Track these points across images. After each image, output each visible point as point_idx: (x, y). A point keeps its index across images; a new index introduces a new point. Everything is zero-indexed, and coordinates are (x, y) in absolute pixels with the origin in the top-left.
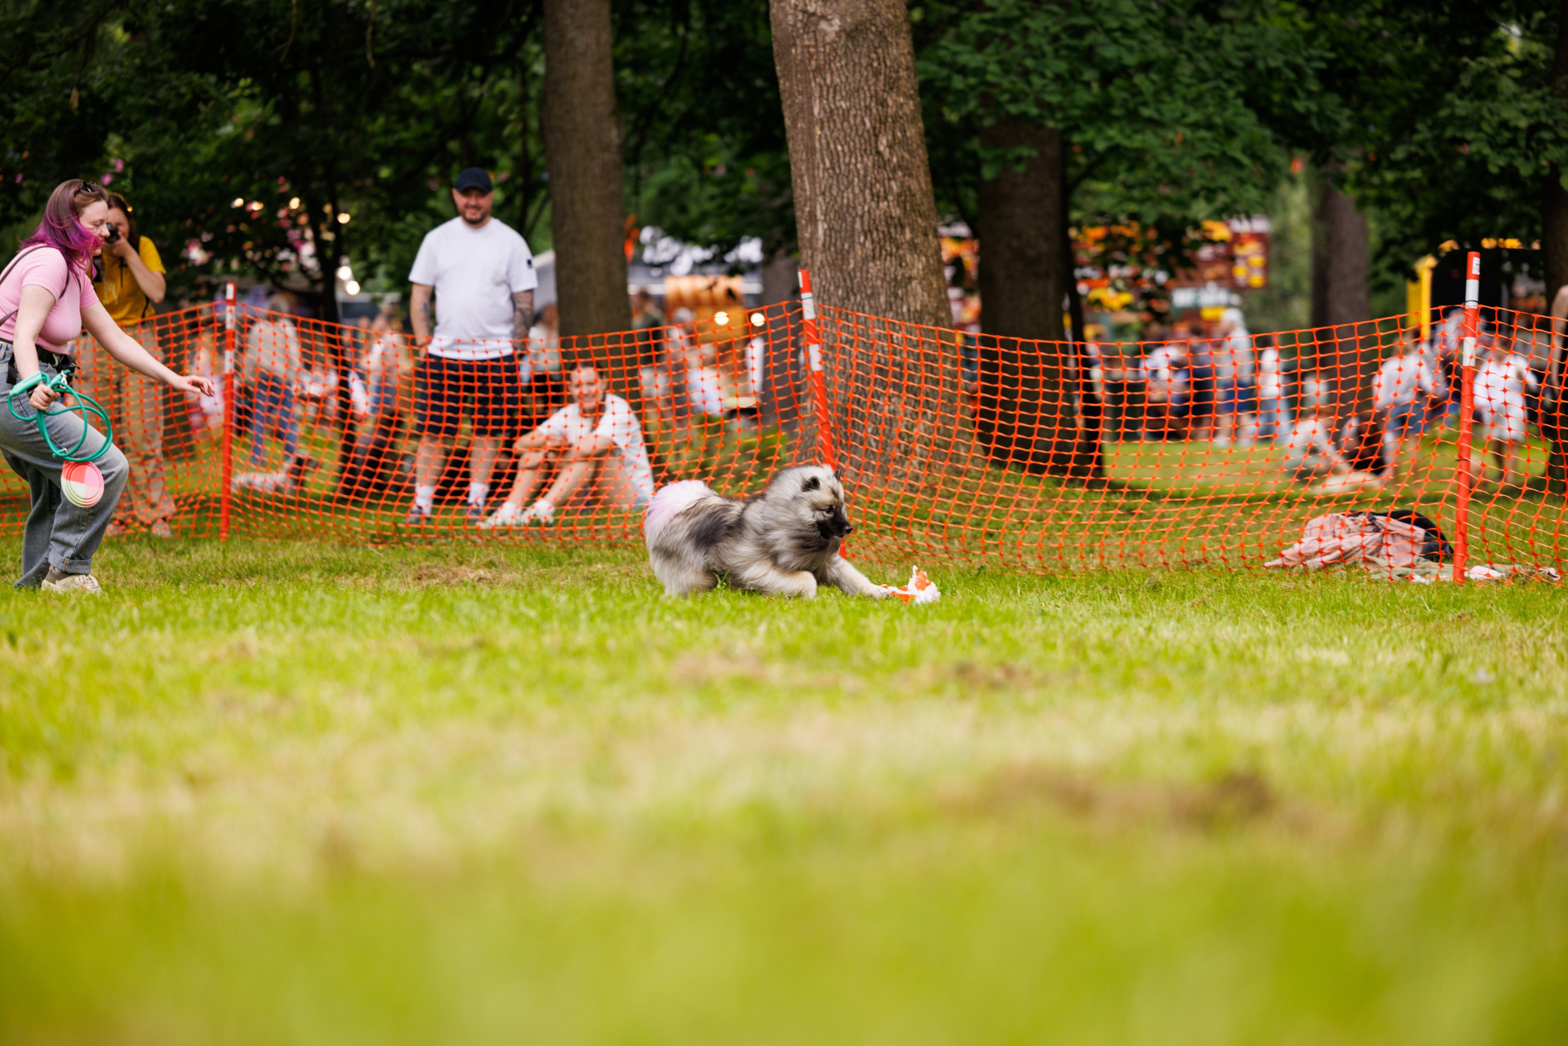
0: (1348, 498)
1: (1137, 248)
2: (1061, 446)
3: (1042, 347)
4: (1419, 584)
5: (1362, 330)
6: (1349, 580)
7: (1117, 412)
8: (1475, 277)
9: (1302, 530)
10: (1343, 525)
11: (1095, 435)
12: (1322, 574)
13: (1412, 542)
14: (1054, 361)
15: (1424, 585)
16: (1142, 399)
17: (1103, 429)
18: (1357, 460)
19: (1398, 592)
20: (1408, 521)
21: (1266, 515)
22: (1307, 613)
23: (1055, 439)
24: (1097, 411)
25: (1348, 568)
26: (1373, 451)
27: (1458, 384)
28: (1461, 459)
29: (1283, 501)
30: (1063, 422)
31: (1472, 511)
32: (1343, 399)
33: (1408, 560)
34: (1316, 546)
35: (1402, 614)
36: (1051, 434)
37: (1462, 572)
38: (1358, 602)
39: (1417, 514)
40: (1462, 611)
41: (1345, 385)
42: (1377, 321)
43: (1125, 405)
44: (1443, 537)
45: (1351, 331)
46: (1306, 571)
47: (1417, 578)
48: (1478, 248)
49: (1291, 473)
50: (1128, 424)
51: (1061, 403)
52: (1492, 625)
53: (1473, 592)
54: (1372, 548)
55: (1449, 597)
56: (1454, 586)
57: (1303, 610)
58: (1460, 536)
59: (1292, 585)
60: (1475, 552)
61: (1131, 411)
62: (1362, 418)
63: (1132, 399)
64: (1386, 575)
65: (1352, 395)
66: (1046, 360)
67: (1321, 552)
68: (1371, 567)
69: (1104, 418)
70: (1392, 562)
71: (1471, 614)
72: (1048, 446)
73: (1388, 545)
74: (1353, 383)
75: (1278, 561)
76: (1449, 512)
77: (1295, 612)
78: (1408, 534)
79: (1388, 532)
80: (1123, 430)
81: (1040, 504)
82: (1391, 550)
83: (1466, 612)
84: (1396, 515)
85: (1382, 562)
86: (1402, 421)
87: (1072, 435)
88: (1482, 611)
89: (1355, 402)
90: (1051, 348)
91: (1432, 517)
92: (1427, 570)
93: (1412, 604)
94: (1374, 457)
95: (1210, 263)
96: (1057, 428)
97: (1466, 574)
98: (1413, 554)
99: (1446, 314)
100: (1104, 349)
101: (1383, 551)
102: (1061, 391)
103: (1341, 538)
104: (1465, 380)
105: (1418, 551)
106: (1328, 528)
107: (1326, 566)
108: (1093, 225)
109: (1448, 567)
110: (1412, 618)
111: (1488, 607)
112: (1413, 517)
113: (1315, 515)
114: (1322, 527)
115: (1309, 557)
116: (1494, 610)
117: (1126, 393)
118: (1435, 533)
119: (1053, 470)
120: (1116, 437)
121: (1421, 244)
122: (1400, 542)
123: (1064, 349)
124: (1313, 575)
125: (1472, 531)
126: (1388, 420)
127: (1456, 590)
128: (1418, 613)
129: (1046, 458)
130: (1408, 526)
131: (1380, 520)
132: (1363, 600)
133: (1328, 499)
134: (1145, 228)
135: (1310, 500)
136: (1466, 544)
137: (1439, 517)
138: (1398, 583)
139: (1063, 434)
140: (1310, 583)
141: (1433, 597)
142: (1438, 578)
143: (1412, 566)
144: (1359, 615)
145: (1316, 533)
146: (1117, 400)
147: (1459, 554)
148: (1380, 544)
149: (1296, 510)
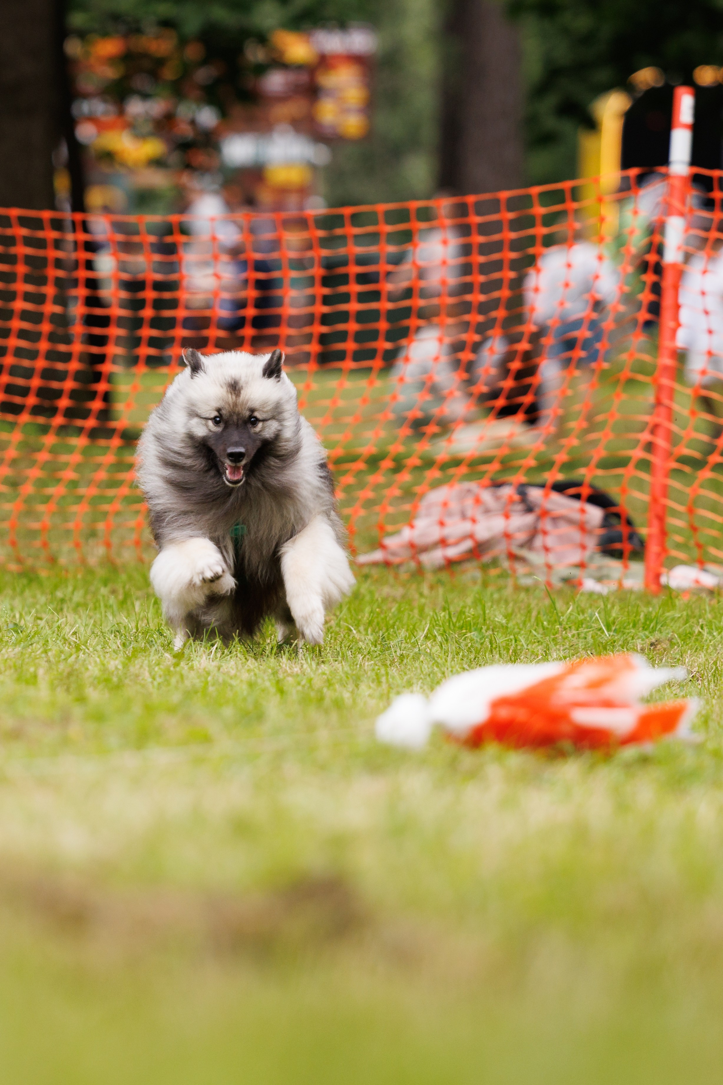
0: (487, 460)
1: (169, 74)
2: (48, 374)
3: (24, 222)
4: (591, 594)
5: (512, 204)
6: (485, 585)
7: (137, 323)
8: (686, 126)
9: (415, 507)
10: (478, 501)
11: (101, 359)
12: (444, 576)
13: (582, 527)
14: (40, 244)
15: (600, 596)
16: (173, 304)
17: (113, 350)
18: (501, 402)
19: (559, 605)
20: (577, 497)
21: (361, 485)
22: (421, 635)
23: (41, 364)
24: (104, 321)
25: (485, 568)
26: (524, 390)
27: (656, 289)
28: (658, 403)
29: (387, 464)
30: (52, 338)
31: (674, 484)
32: (484, 308)
33: (575, 556)
34: (435, 534)
35: (564, 639)
36: (33, 355)
37: (658, 576)
38: (500, 619)
39: (591, 486)
40: (657, 635)
41: (486, 288)
42: (536, 190)
43: (148, 313)
44: (629, 523)
45: (494, 206)
46: (420, 571)
47: (590, 585)
48: (689, 82)
49: (401, 421)
50: (153, 342)
51: (51, 308)
52: (702, 658)
53: (674, 606)
54: (521, 537)
55: (638, 614)
56: (645, 598)
57: (413, 632)
58: (656, 523)
59: (399, 592)
60: (678, 546)
61: (156, 323)
62: (512, 339)
63: (159, 304)
64: (541, 578)
65: (494, 304)
66: (29, 242)
67: (443, 542)
68: (521, 569)
69: (115, 331)
70: (551, 558)
71: (670, 640)
72: (28, 373)
73: (545, 533)
74: (497, 285)
75: (378, 556)
76: (640, 485)
77: (403, 633)
78: (576, 516)
79: (544, 514)
80: (145, 351)
81: (14, 463)
82: (550, 541)
83: (662, 636)
84: (560, 488)
85: (536, 558)
86: (570, 344)
87: (66, 357)
88: (686, 637)
89: (500, 314)
90: (36, 224)
91: (613, 491)
92: (605, 572)
93: (580, 624)
94: (527, 399)
95: (282, 99)
96: (44, 346)
97: (663, 580)
98: (583, 547)
99: (641, 180)
100: (119, 227)
101: (538, 542)
102: (50, 290)
103: (474, 521)
104: (667, 283)
105: (591, 543)
106: (454, 506)
107: (450, 564)
108: (105, 34)
109: (637, 568)
110: (581, 645)
111: (697, 629)
112: (585, 491)
113: (436, 485)
114: (445, 504)
115: (425, 549)
116: (705, 633)
117: (150, 295)
118: (618, 516)
119: (36, 411)
120: (133, 361)
121: (603, 75)
122: (565, 529)
123: (57, 225)
124: (430, 577)
125: (675, 514)
126: (549, 342)
127: (648, 603)
128: (589, 638)
129: (24, 392)
130: (576, 505)
131: (535, 494)
132: (507, 616)
133: (456, 462)
134: (183, 42)
135: (428, 463)
136: (663, 533)
137: (624, 491)
138: (560, 592)
139: (52, 356)
140: (426, 590)
141: (614, 614)
142: (620, 585)
143: (582, 565)
144: (501, 639)
145: (436, 513)
146: (137, 305)
147: (653, 548)
148: (534, 532)
149: (406, 477)
